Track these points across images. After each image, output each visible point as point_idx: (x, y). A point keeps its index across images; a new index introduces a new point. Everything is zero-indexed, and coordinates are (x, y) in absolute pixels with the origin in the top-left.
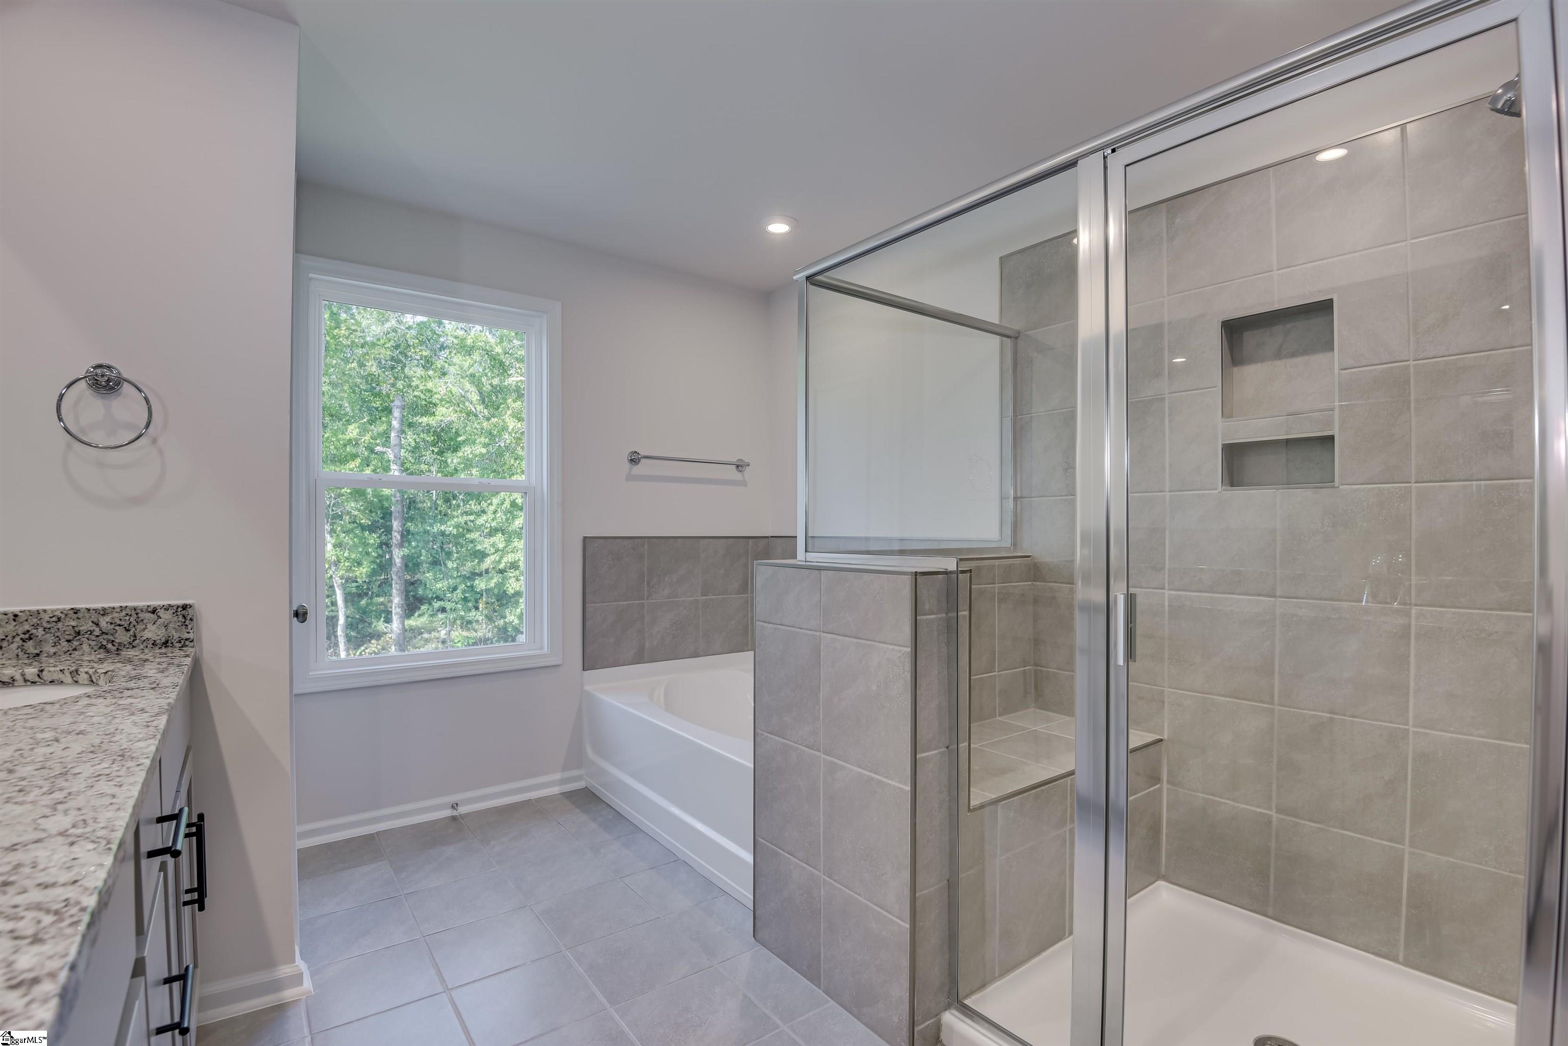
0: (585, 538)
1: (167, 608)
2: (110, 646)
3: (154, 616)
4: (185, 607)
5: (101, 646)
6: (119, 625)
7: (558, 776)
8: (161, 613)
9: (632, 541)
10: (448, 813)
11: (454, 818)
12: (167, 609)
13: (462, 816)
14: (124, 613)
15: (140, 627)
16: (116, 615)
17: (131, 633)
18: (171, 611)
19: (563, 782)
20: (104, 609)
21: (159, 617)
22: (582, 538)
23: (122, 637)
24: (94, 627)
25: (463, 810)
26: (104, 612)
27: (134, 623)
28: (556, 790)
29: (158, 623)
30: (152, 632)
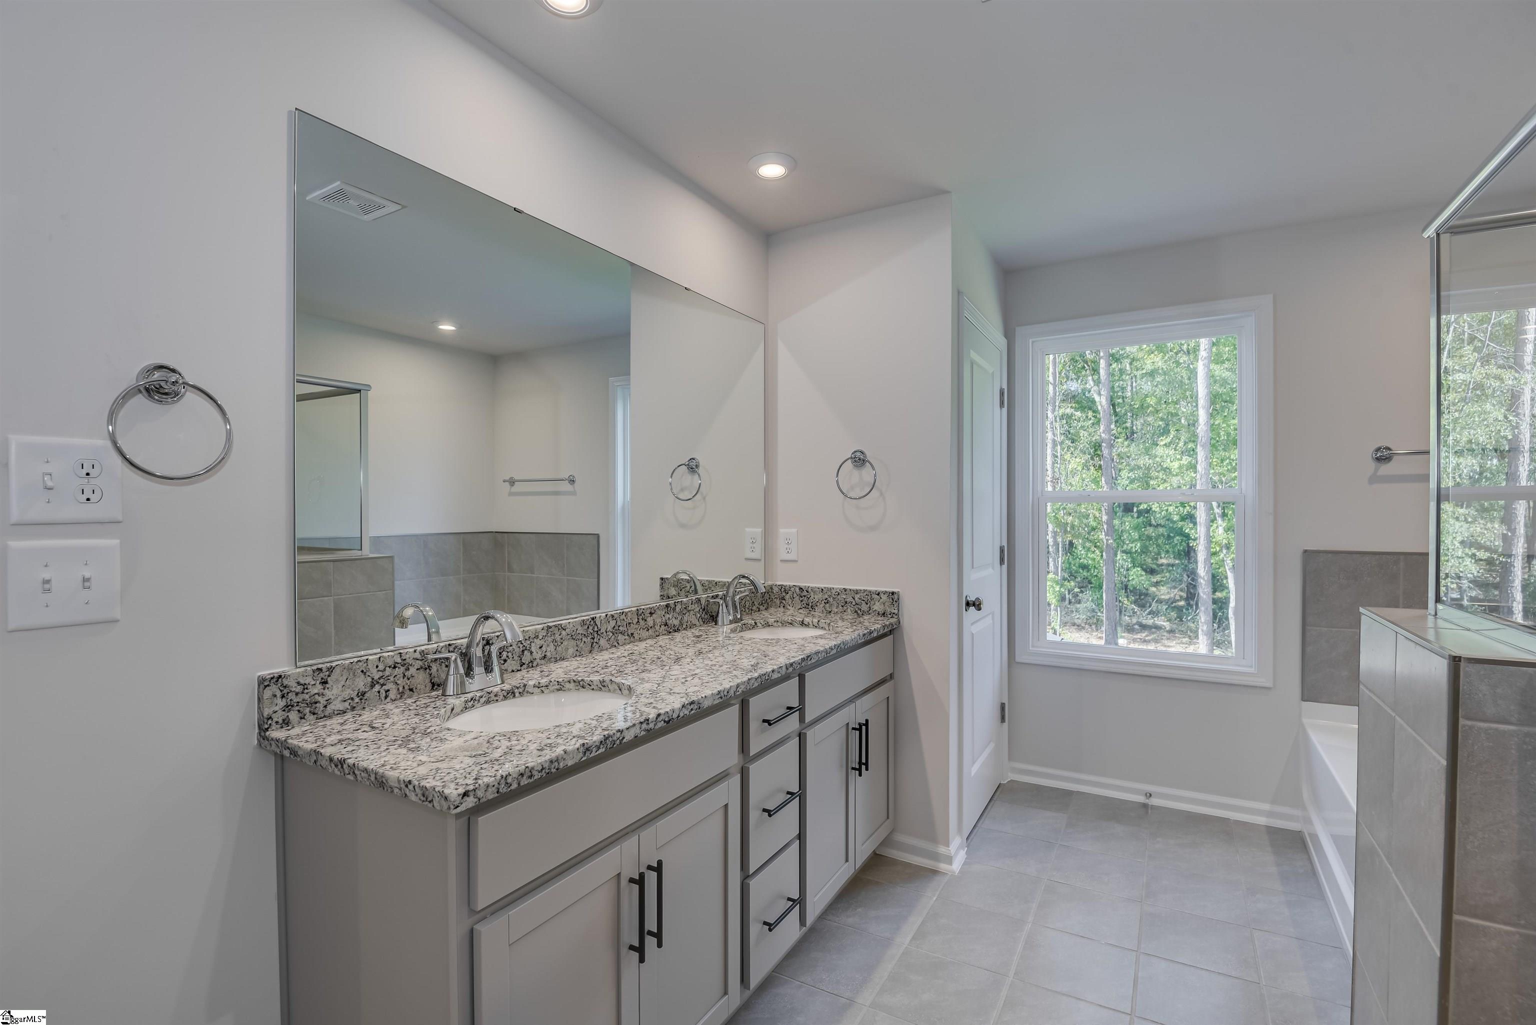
0: (1305, 551)
1: (885, 592)
2: (859, 612)
3: (878, 597)
4: (893, 593)
5: (856, 612)
6: (863, 600)
7: (1266, 807)
8: (882, 595)
9: (1377, 557)
10: (1141, 799)
11: (1145, 806)
12: (884, 594)
13: (1153, 807)
14: (865, 594)
15: (872, 602)
16: (862, 594)
17: (868, 605)
18: (886, 595)
19: (1270, 814)
20: (857, 590)
21: (881, 598)
22: (1302, 551)
23: (865, 607)
24: (853, 600)
25: (1154, 801)
26: (857, 592)
27: (870, 600)
28: (1261, 820)
29: (880, 601)
30: (878, 607)
